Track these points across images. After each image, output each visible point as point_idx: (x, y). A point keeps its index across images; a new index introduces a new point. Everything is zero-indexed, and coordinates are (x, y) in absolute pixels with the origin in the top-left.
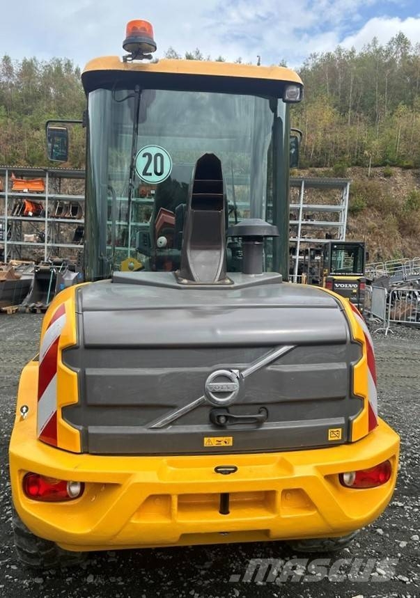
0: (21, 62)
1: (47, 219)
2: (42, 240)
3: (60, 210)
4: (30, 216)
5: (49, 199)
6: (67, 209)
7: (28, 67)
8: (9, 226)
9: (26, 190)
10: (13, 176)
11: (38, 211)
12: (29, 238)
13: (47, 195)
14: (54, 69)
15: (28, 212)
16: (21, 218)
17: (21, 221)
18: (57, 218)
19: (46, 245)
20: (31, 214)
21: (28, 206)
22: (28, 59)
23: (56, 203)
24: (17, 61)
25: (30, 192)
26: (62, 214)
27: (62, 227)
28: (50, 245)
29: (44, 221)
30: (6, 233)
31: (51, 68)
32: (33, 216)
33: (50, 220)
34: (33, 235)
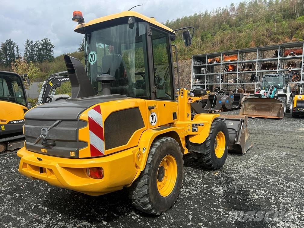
0: (238, 4)
1: (238, 72)
2: (235, 81)
3: (244, 68)
4: (230, 72)
5: (239, 63)
6: (247, 67)
7: (242, 5)
8: (222, 77)
9: (229, 61)
10: (224, 55)
11: (234, 69)
12: (230, 81)
13: (238, 61)
14: (253, 3)
15: (230, 70)
16: (227, 73)
17: (228, 74)
18: (243, 71)
19: (237, 83)
20: (231, 71)
21: (230, 67)
22: (242, 2)
23: (242, 65)
24: (237, 4)
25: (231, 61)
26: (245, 69)
27: (249, 75)
28: (239, 83)
29: (237, 73)
30: (221, 80)
31: (252, 3)
32: (232, 71)
33: (239, 72)
34: (232, 80)
